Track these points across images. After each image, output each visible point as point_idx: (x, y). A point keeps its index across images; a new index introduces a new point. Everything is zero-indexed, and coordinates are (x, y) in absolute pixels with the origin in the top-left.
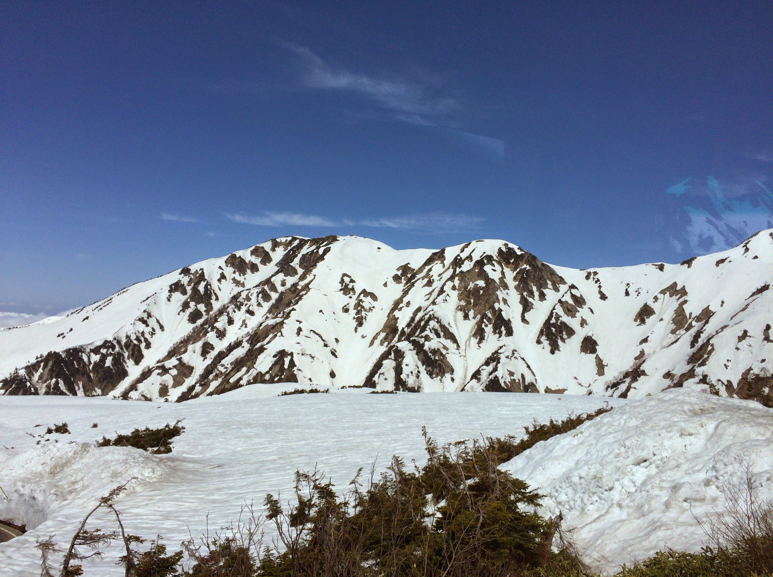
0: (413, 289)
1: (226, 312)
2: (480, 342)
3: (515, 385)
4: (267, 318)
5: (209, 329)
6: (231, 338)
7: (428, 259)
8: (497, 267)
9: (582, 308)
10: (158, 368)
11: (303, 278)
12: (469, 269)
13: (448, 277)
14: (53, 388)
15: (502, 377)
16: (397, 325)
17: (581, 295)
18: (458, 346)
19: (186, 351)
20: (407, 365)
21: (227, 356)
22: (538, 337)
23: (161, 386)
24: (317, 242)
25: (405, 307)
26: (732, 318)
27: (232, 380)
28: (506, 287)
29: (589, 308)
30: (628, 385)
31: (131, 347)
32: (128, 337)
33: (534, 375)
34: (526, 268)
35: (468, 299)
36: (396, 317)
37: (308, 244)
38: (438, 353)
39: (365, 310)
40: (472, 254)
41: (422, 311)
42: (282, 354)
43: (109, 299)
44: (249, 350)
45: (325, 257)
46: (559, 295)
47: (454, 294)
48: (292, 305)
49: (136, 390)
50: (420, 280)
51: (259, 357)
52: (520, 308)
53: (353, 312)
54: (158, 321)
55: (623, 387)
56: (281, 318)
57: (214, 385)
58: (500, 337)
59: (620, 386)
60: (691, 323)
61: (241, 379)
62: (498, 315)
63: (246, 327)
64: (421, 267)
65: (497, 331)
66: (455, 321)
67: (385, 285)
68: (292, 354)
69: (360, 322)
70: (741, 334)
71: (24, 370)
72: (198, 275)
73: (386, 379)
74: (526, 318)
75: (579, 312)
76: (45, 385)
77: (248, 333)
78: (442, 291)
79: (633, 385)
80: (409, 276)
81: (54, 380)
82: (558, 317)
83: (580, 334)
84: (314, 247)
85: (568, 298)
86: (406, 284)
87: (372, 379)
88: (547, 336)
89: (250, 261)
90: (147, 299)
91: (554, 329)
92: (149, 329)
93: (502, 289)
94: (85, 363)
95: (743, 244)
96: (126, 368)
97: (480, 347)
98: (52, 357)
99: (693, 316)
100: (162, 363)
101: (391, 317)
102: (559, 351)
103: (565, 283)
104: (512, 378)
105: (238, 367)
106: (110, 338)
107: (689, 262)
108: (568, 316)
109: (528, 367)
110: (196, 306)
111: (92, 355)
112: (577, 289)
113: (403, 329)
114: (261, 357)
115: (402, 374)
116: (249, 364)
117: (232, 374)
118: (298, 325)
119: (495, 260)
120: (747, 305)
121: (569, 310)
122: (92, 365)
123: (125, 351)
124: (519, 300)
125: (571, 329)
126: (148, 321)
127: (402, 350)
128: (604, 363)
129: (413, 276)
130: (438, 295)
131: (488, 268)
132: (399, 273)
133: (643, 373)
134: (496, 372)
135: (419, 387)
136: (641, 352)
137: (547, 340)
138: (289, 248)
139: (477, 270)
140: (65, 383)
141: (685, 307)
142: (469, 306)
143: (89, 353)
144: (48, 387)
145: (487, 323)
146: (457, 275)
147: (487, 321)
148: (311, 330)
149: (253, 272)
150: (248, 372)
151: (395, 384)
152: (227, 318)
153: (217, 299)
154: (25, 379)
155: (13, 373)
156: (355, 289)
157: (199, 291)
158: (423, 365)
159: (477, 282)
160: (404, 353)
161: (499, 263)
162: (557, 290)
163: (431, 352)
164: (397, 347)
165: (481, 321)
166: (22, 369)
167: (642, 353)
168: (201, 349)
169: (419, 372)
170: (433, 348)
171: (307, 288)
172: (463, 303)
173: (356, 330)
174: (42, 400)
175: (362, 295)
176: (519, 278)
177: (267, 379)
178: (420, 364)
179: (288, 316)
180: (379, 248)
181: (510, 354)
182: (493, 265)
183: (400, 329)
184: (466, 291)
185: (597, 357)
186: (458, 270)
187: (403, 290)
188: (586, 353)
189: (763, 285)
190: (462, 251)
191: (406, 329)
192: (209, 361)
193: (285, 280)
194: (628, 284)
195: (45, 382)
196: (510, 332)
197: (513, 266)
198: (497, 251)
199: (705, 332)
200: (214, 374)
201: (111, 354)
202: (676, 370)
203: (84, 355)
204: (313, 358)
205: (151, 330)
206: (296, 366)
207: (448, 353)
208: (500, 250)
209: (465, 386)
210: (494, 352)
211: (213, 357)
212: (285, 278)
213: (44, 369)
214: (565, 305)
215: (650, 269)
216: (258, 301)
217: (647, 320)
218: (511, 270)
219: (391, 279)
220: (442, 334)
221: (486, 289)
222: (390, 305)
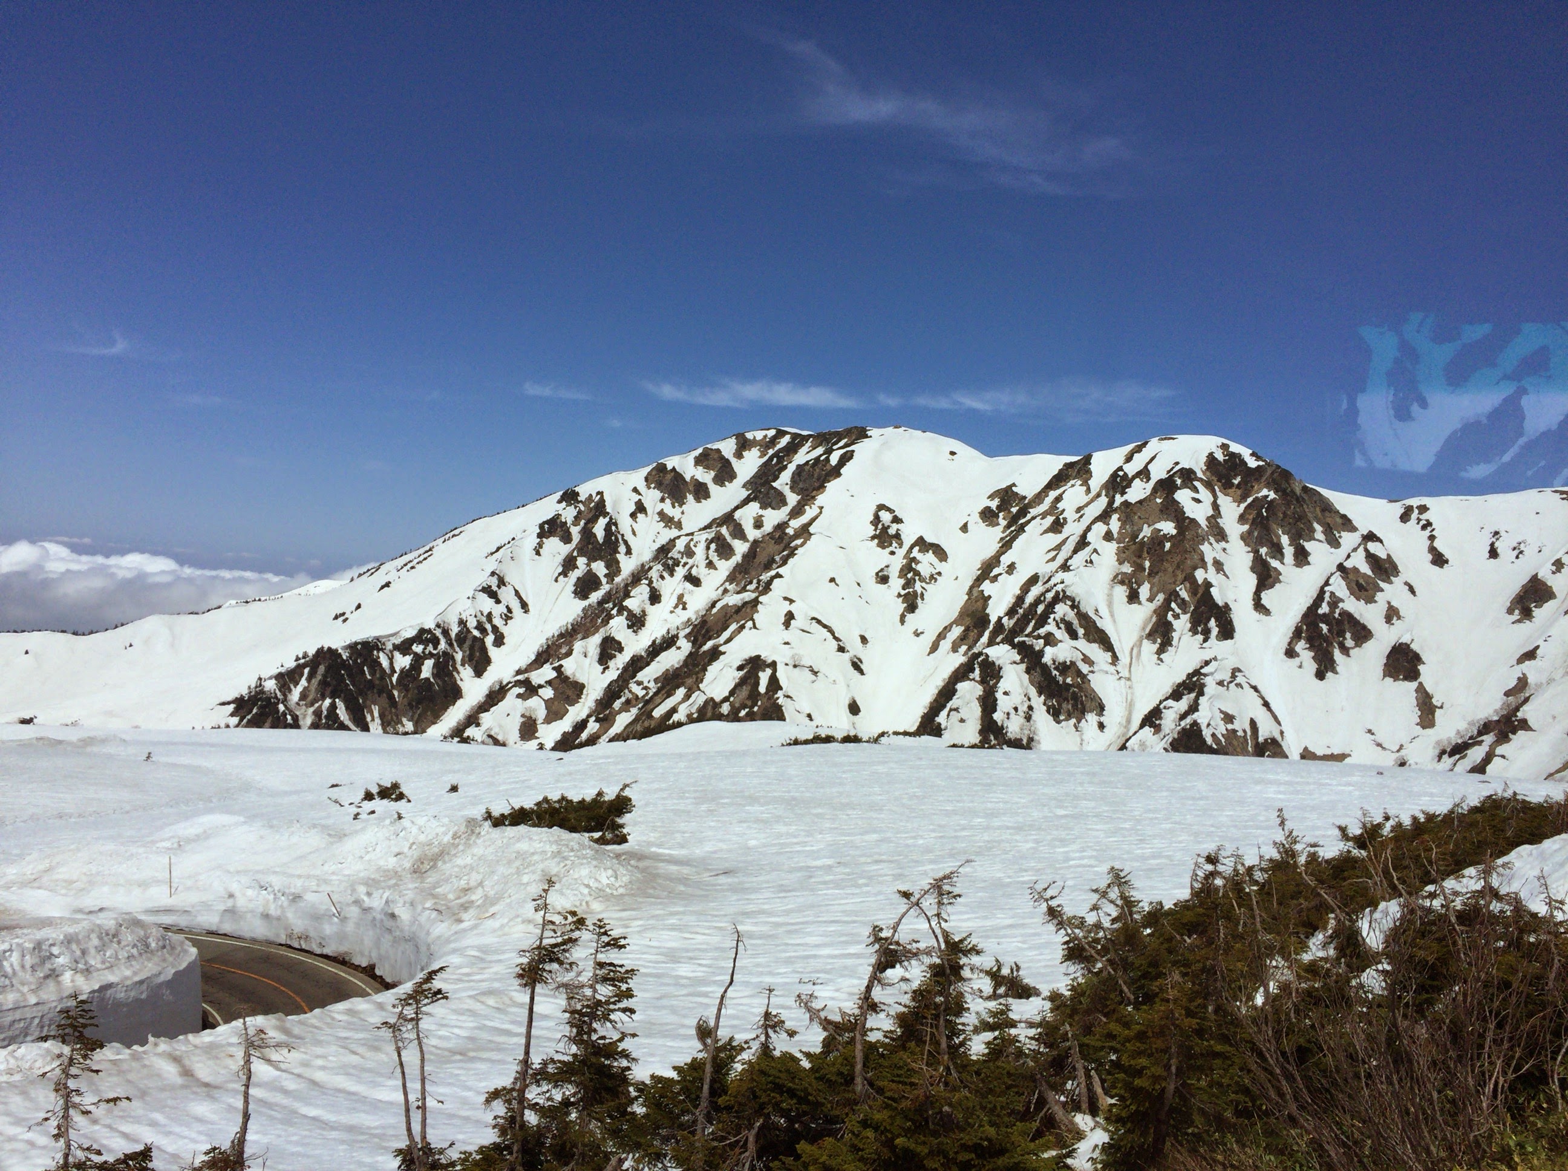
0: (1022, 538)
1: (646, 579)
2: (1161, 651)
3: (1235, 743)
4: (726, 591)
5: (614, 612)
6: (655, 628)
7: (1054, 477)
8: (1204, 494)
9: (1391, 583)
10: (518, 683)
11: (797, 512)
12: (1142, 497)
13: (1097, 514)
14: (326, 717)
15: (1209, 725)
16: (987, 611)
17: (1389, 556)
18: (1115, 658)
19: (569, 653)
20: (1006, 693)
21: (648, 664)
22: (1290, 644)
23: (522, 720)
24: (826, 439)
25: (1005, 575)
27: (658, 713)
28: (1221, 535)
29: (1406, 583)
30: (1487, 749)
31: (468, 643)
32: (462, 623)
33: (1279, 723)
34: (1267, 496)
35: (1139, 561)
36: (986, 595)
37: (809, 444)
38: (1070, 672)
39: (922, 580)
40: (1149, 467)
41: (1040, 583)
42: (754, 664)
43: (427, 548)
44: (691, 654)
45: (842, 471)
46: (1339, 555)
47: (1110, 550)
48: (774, 566)
49: (478, 725)
50: (1038, 519)
51: (709, 668)
52: (1252, 580)
53: (896, 583)
54: (517, 593)
55: (1476, 754)
56: (753, 591)
57: (622, 721)
58: (1205, 640)
59: (1469, 752)
61: (674, 710)
62: (1203, 594)
63: (684, 608)
64: (1040, 493)
65: (1200, 629)
66: (1110, 605)
67: (964, 528)
68: (773, 665)
69: (911, 604)
71: (274, 681)
72: (592, 505)
73: (962, 721)
74: (1263, 602)
75: (1382, 590)
76: (311, 710)
77: (689, 620)
78: (1082, 543)
79: (1499, 750)
80: (1014, 510)
81: (328, 702)
82: (1335, 602)
83: (1384, 638)
84: (820, 450)
85: (1359, 562)
86: (1008, 526)
87: (934, 721)
88: (1309, 640)
89: (692, 477)
90: (498, 549)
91: (1324, 628)
92: (501, 609)
93: (1212, 540)
94: (383, 670)
96: (459, 682)
97: (1162, 661)
98: (324, 658)
100: (526, 675)
101: (975, 593)
102: (1337, 673)
103: (1354, 529)
104: (1230, 727)
105: (668, 688)
106: (430, 624)
108: (1358, 599)
109: (1266, 704)
110: (588, 565)
111: (397, 655)
112: (1381, 542)
113: (1000, 619)
114: (713, 670)
115: (995, 710)
116: (689, 681)
117: (658, 700)
118: (786, 607)
119: (1200, 480)
121: (1360, 587)
122: (396, 675)
123: (457, 649)
124: (1250, 564)
125: (1364, 627)
126: (499, 592)
127: (997, 664)
128: (1435, 702)
129: (1023, 512)
130: (1075, 551)
131: (1183, 496)
132: (994, 504)
133: (1524, 725)
134: (1196, 714)
135: (1031, 740)
136: (1519, 679)
137: (1309, 649)
138: (771, 452)
139: (1159, 501)
140: (347, 708)
142: (1140, 575)
143: (391, 652)
144: (318, 713)
145: (1178, 611)
146: (1115, 510)
147: (1179, 607)
148: (813, 619)
149: (698, 500)
150: (687, 697)
151: (981, 732)
152: (648, 589)
153: (629, 552)
154: (276, 697)
155: (253, 686)
156: (903, 537)
157: (595, 536)
158: (1040, 694)
159: (1158, 526)
160: (1000, 668)
161: (1209, 485)
162: (1334, 543)
163: (1055, 669)
164: (987, 656)
165: (1166, 607)
166: (270, 678)
167: (1523, 683)
168: (598, 650)
169: (1030, 708)
170: (1061, 659)
171: (804, 532)
172: (1127, 568)
173: (902, 621)
174: (306, 738)
175: (917, 548)
176: (1251, 517)
177: (726, 713)
178: (1033, 692)
179: (767, 588)
180: (953, 453)
181: (1227, 677)
182: (1196, 490)
183: (993, 619)
184: (1135, 543)
185: (1421, 690)
186: (1119, 500)
187: (1002, 539)
188: (1396, 679)
190: (1129, 459)
191: (1005, 620)
192: (613, 674)
193: (762, 516)
194: (1496, 533)
195: (312, 705)
196: (1227, 632)
197: (1239, 492)
198: (1205, 459)
200: (623, 699)
201: (431, 655)
203: (381, 654)
204: (815, 673)
205: (505, 611)
206: (781, 689)
207: (1092, 672)
208: (1211, 458)
209: (1127, 740)
210: (1191, 671)
211: (621, 666)
212: (761, 512)
213: (309, 680)
214: (1351, 576)
215: (1546, 500)
216: (707, 558)
217: (1537, 612)
218: (1234, 501)
219: (976, 517)
220: (1081, 632)
221: (1178, 539)
222: (973, 571)
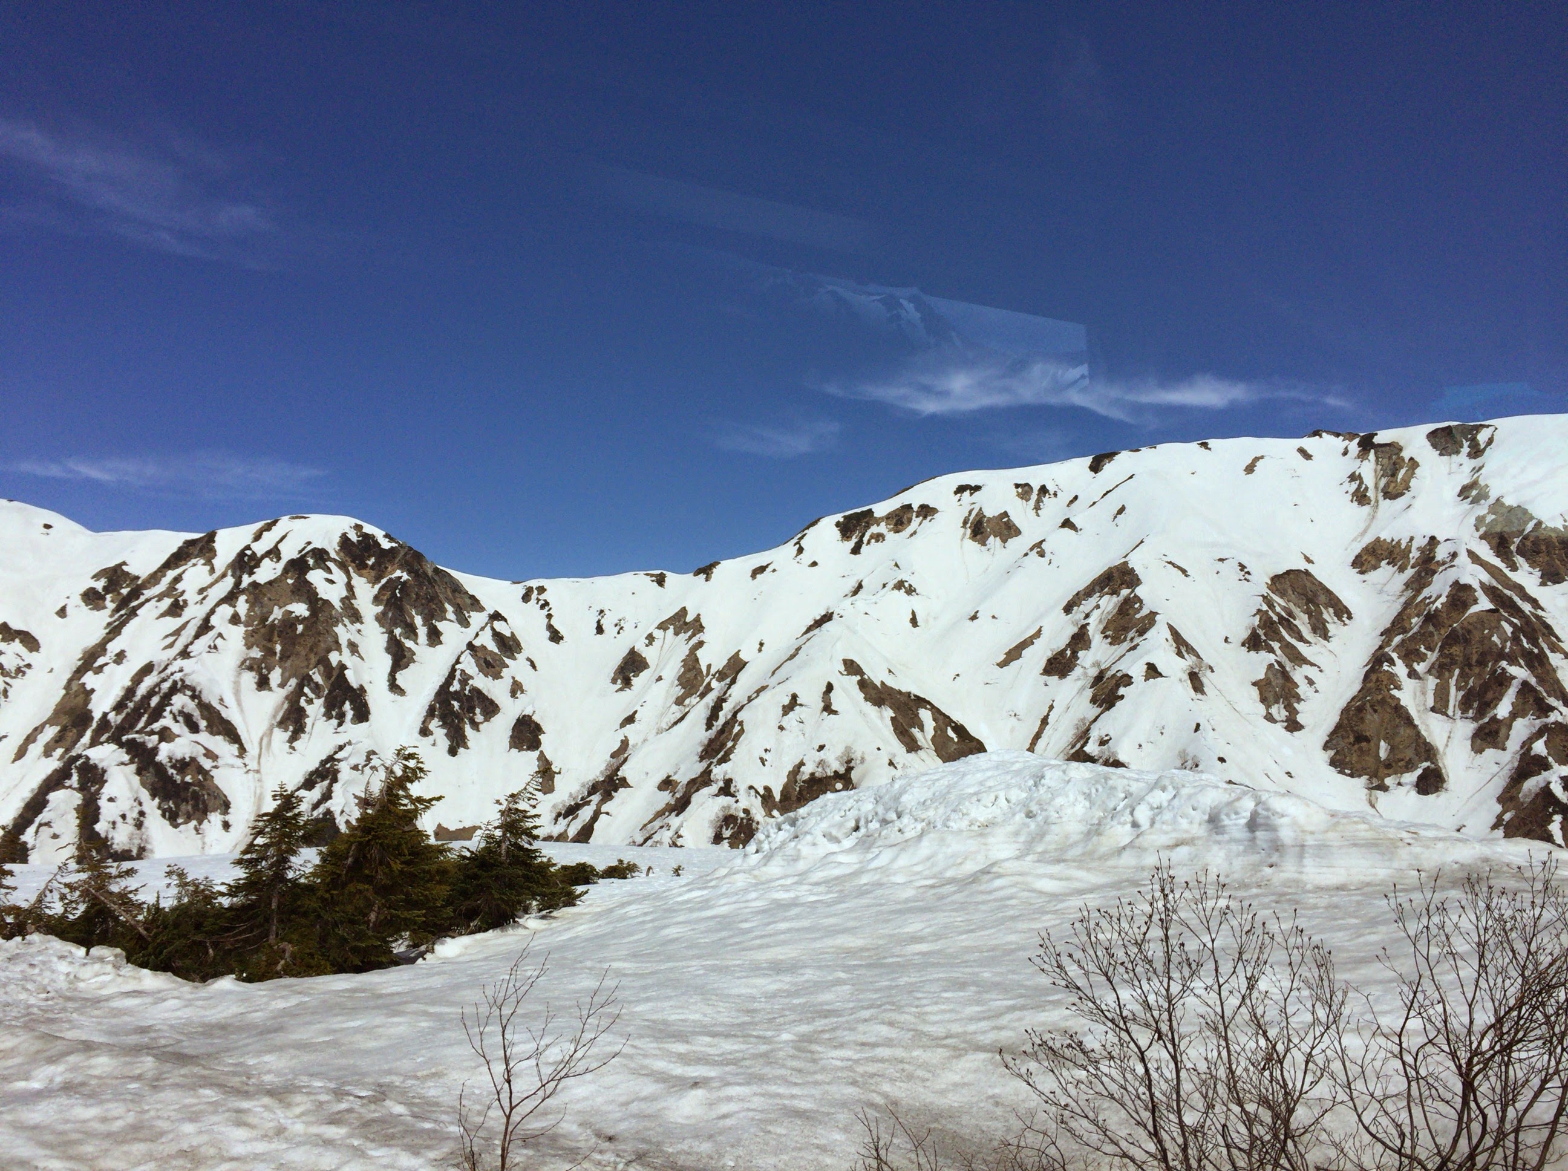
0: (133, 623)
2: (294, 738)
7: (174, 555)
8: (338, 575)
9: (515, 659)
12: (272, 577)
13: (222, 596)
15: (342, 812)
16: (89, 707)
17: (512, 633)
18: (242, 750)
20: (111, 800)
22: (424, 722)
25: (112, 666)
26: (773, 673)
28: (356, 617)
29: (528, 659)
30: (594, 808)
34: (401, 578)
35: (269, 645)
36: (88, 687)
38: (189, 770)
39: (6, 674)
40: (280, 546)
41: (155, 673)
46: (468, 634)
47: (237, 633)
50: (153, 602)
52: (387, 661)
55: (586, 814)
58: (340, 725)
59: (579, 812)
60: (709, 683)
62: (338, 677)
64: (155, 573)
65: (334, 713)
66: (237, 693)
67: (62, 612)
70: (786, 701)
73: (54, 837)
74: (398, 682)
75: (507, 667)
78: (205, 627)
79: (604, 808)
80: (125, 591)
82: (465, 679)
83: (510, 711)
85: (486, 640)
86: (117, 610)
87: (17, 839)
88: (442, 718)
91: (456, 705)
93: (346, 621)
95: (795, 540)
97: (293, 749)
99: (713, 670)
101: (74, 687)
102: (467, 748)
103: (482, 609)
107: (706, 571)
108: (486, 676)
112: (506, 620)
113: (105, 715)
115: (97, 821)
119: (334, 561)
120: (798, 649)
121: (488, 664)
124: (385, 645)
125: (492, 702)
127: (100, 766)
128: (554, 768)
129: (136, 593)
130: (197, 636)
131: (316, 577)
132: (100, 585)
133: (624, 783)
134: (329, 802)
135: (142, 850)
136: (622, 741)
137: (442, 726)
139: (290, 581)
141: (700, 653)
142: (270, 660)
145: (311, 695)
146: (243, 592)
147: (313, 692)
158: (153, 796)
159: (290, 608)
160: (104, 771)
161: (342, 566)
162: (464, 622)
163: (172, 767)
164: (88, 758)
165: (298, 692)
167: (625, 744)
169: (142, 814)
170: (179, 756)
172: (256, 653)
176: (385, 598)
178: (145, 795)
180: (47, 526)
181: (361, 760)
182: (329, 571)
183: (97, 715)
184: (265, 626)
186: (246, 580)
187: (109, 624)
188: (520, 749)
189: (823, 613)
190: (258, 537)
191: (112, 716)
194: (602, 611)
196: (362, 714)
198: (338, 539)
199: (730, 700)
202: (680, 772)
207: (216, 767)
208: (345, 540)
210: (324, 757)
214: (479, 654)
215: (638, 582)
217: (635, 681)
218: (369, 582)
219: (77, 600)
220: (203, 724)
221: (310, 622)
222: (74, 659)
